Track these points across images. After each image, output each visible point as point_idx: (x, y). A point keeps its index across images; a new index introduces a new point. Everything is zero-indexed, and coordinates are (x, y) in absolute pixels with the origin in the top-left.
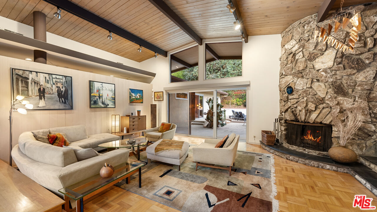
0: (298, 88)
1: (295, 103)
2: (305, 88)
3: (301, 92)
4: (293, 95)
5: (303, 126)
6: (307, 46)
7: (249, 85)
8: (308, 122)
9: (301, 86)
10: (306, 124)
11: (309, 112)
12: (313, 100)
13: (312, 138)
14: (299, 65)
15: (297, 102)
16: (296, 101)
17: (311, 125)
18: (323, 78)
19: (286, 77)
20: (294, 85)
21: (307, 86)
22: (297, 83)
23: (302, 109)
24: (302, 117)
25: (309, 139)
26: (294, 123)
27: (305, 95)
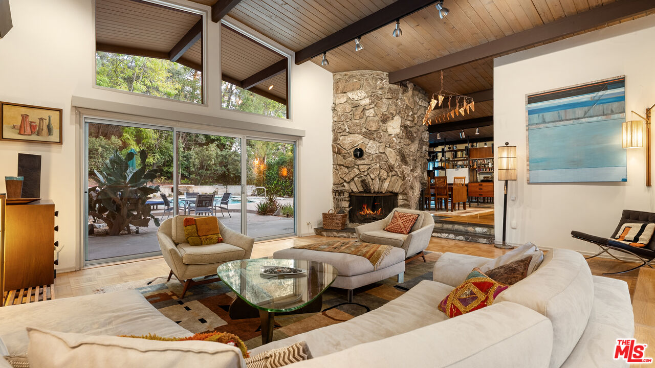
0: (370, 152)
1: (366, 170)
2: (378, 153)
3: (374, 156)
4: (364, 159)
5: (375, 197)
6: (380, 105)
7: (300, 137)
8: (381, 193)
9: (374, 149)
10: (378, 195)
11: (382, 180)
12: (385, 167)
13: (371, 212)
14: (371, 124)
15: (368, 169)
16: (367, 167)
17: (383, 195)
18: (394, 144)
19: (351, 135)
20: (364, 148)
21: (381, 151)
22: (369, 146)
23: (375, 177)
24: (375, 186)
25: (367, 214)
26: (364, 195)
27: (378, 160)
